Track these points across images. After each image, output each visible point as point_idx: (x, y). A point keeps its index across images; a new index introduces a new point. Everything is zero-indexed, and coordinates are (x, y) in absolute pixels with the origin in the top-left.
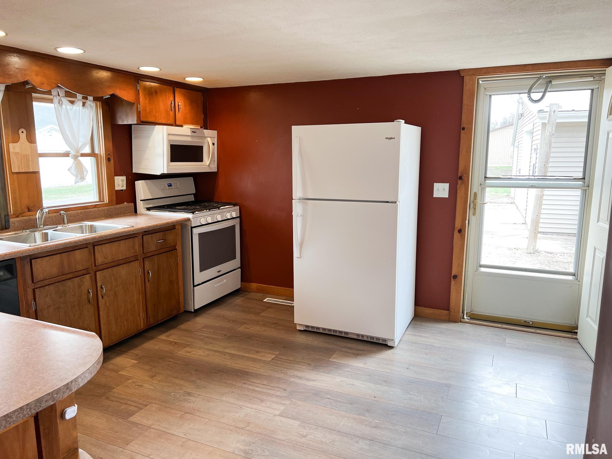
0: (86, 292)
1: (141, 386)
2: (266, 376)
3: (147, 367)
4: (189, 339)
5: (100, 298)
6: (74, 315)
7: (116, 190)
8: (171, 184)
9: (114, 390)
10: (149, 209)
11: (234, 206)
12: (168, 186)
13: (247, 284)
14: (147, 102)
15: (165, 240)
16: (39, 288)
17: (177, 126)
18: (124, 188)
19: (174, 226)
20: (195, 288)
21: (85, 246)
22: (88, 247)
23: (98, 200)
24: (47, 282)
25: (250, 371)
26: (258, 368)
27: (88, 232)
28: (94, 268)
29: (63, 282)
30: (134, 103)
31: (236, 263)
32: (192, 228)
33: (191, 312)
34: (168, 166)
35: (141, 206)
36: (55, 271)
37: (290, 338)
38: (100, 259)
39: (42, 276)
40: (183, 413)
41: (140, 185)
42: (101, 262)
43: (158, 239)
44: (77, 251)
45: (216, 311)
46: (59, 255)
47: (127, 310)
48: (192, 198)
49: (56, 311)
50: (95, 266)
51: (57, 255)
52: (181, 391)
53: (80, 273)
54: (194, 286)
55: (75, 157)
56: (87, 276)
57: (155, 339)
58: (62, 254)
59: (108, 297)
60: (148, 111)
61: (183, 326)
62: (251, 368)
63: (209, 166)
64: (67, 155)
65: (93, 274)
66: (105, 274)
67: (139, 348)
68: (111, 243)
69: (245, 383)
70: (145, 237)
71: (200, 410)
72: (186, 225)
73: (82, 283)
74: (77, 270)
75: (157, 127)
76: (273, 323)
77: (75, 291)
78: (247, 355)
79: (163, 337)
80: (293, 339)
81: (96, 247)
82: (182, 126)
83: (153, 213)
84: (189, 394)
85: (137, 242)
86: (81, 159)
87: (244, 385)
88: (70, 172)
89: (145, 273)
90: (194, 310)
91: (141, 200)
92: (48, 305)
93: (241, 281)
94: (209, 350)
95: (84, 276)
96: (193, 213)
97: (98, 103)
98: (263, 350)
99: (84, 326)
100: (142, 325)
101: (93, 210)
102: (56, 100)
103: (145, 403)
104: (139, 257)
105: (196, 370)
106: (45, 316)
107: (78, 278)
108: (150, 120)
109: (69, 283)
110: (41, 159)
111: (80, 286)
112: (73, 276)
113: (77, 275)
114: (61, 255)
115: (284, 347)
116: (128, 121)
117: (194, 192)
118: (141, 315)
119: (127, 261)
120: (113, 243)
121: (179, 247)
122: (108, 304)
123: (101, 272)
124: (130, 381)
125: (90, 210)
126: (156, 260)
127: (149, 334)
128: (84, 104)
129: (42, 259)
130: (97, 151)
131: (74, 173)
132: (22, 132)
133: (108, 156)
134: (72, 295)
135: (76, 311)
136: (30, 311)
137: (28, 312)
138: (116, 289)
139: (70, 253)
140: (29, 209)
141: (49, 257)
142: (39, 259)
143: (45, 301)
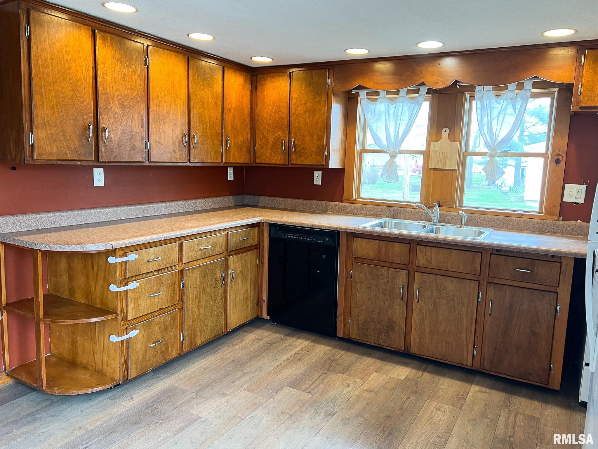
0: (399, 286)
6: (384, 303)
7: (563, 202)
14: (596, 78)
15: (532, 271)
16: (356, 262)
21: (407, 242)
22: (410, 244)
23: (537, 210)
24: (365, 261)
28: (414, 267)
29: (377, 267)
30: (572, 84)
36: (372, 254)
38: (422, 261)
39: (360, 254)
42: (423, 264)
43: (517, 266)
44: (397, 243)
46: (378, 241)
47: (449, 330)
49: (368, 289)
50: (416, 265)
51: (376, 241)
53: (398, 266)
54: (585, 364)
56: (404, 272)
58: (381, 242)
59: (425, 305)
60: (596, 91)
65: (411, 272)
66: (425, 278)
70: (494, 257)
73: (397, 276)
74: (393, 262)
77: (388, 280)
81: (419, 246)
89: (486, 301)
90: (580, 400)
91: (596, 221)
92: (361, 281)
95: (401, 271)
99: (393, 318)
101: (516, 219)
104: (482, 278)
106: (358, 289)
107: (393, 270)
109: (384, 270)
111: (394, 278)
112: (391, 266)
113: (394, 267)
119: (458, 276)
120: (442, 249)
122: (424, 311)
123: (420, 274)
125: (512, 218)
126: (508, 294)
129: (362, 239)
132: (445, 131)
133: (557, 157)
134: (385, 282)
135: (387, 299)
136: (348, 279)
137: (347, 279)
138: (438, 300)
139: (388, 242)
140: (440, 204)
141: (369, 240)
142: (359, 239)
143: (360, 276)
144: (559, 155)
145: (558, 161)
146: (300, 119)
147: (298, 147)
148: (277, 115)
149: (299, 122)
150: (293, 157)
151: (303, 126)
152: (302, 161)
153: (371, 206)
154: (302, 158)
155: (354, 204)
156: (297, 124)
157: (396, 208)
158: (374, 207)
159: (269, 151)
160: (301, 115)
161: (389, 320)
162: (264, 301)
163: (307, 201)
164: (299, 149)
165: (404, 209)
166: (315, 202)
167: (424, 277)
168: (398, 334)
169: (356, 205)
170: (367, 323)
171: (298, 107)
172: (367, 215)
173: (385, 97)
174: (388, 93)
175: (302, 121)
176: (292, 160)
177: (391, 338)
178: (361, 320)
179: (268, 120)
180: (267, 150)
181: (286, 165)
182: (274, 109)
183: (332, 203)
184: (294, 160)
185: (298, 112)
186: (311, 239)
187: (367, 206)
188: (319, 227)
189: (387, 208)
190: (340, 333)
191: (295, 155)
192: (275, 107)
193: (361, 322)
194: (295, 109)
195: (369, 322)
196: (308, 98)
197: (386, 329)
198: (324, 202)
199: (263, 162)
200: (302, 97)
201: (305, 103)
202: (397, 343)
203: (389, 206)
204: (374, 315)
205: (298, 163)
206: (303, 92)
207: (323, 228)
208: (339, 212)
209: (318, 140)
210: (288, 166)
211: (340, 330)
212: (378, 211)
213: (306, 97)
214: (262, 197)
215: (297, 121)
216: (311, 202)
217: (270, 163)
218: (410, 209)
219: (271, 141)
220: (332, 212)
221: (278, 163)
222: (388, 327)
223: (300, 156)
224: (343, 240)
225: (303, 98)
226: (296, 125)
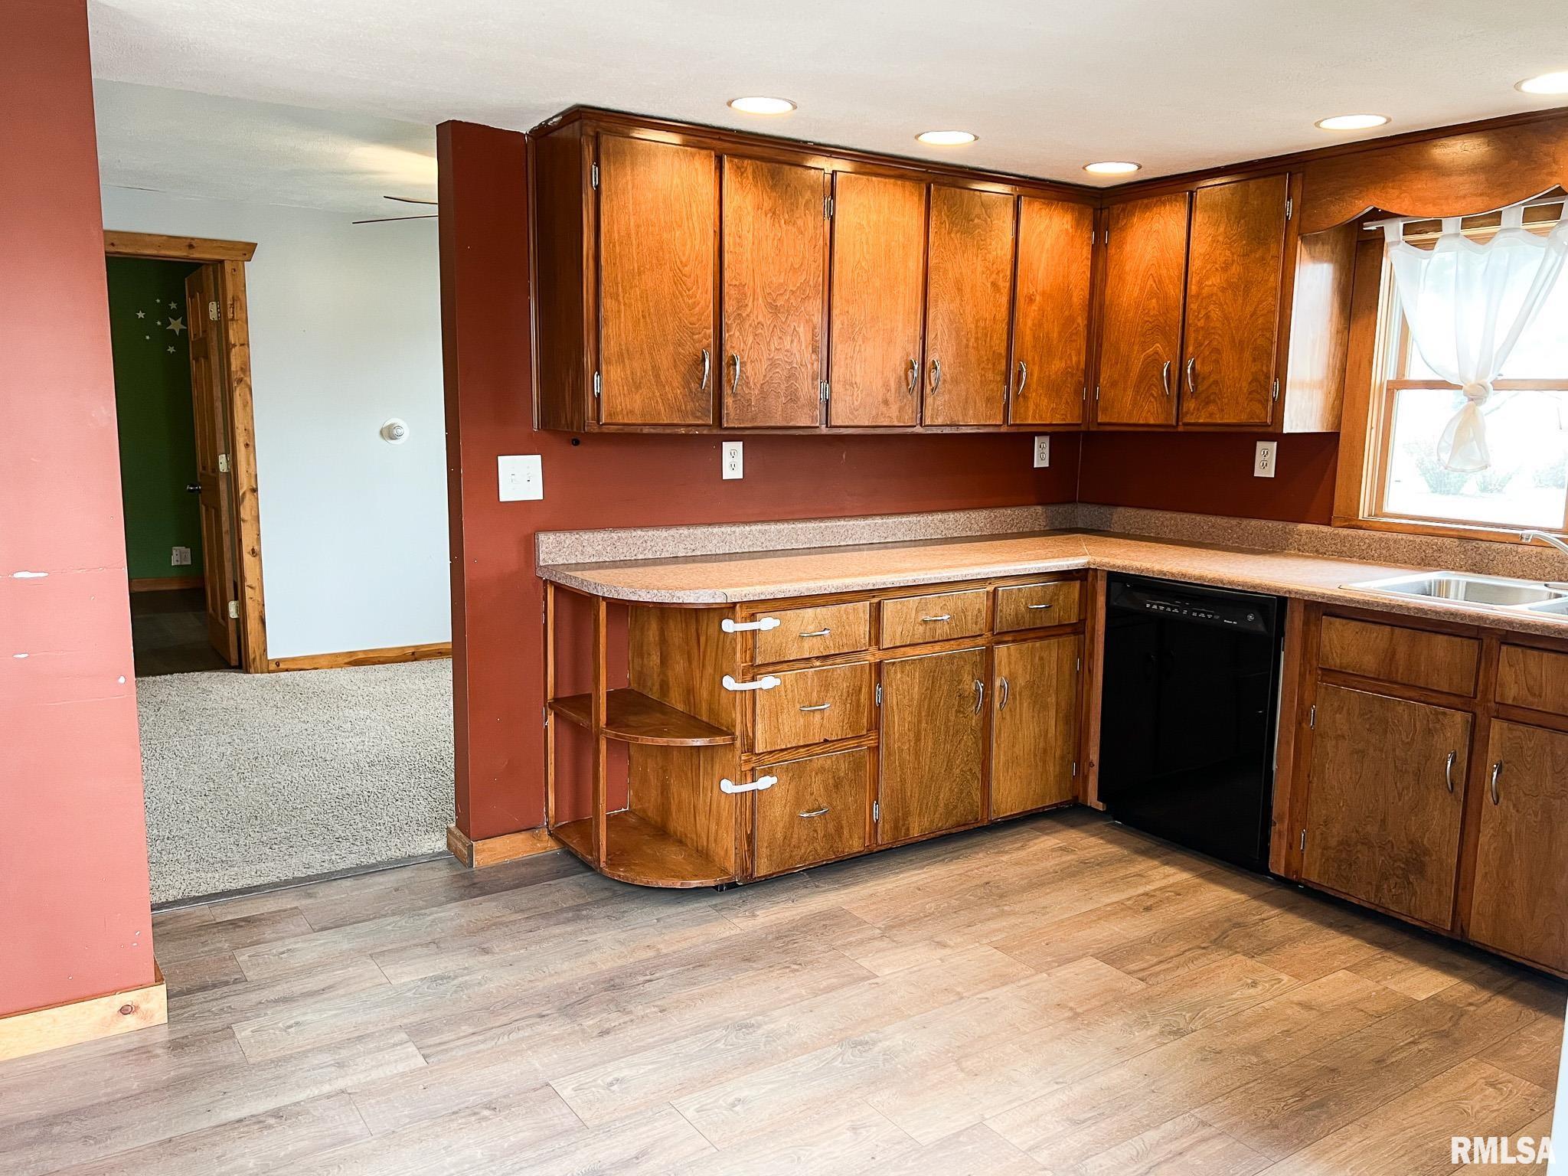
0: (1444, 756)
5: (1487, 795)
6: (1400, 795)
21: (1474, 634)
22: (1482, 640)
36: (1369, 663)
38: (1512, 688)
39: (1338, 661)
42: (1515, 698)
44: (1441, 637)
46: (1388, 628)
49: (1355, 756)
50: (1496, 701)
51: (1383, 627)
53: (1443, 699)
56: (1461, 717)
58: (1397, 630)
59: (1518, 811)
65: (1481, 719)
66: (1519, 737)
73: (1438, 726)
74: (1430, 687)
77: (1414, 734)
92: (1339, 732)
99: (1422, 842)
106: (1328, 753)
107: (1429, 708)
111: (1430, 732)
112: (1422, 699)
113: (1432, 701)
114: (1392, 631)
122: (1511, 828)
123: (1506, 724)
129: (1345, 621)
134: (1403, 741)
135: (1408, 788)
136: (1304, 725)
137: (1300, 724)
139: (1418, 633)
141: (1363, 624)
142: (1338, 620)
143: (1334, 722)
146: (1212, 307)
147: (1204, 378)
148: (1154, 301)
149: (1207, 317)
150: (1190, 405)
151: (1218, 325)
152: (1211, 415)
153: (1411, 537)
154: (1212, 408)
155: (1361, 532)
156: (1202, 321)
158: (1420, 539)
159: (1130, 393)
160: (1214, 298)
161: (1411, 842)
162: (1091, 764)
163: (1234, 522)
164: (1206, 384)
166: (1254, 522)
167: (1517, 734)
168: (1435, 886)
169: (1367, 533)
170: (1349, 846)
171: (1208, 279)
172: (1396, 561)
173: (1457, 235)
174: (1466, 223)
175: (1215, 313)
176: (1187, 413)
177: (1414, 894)
178: (1333, 837)
179: (1131, 315)
180: (1125, 390)
181: (1171, 426)
182: (1148, 286)
183: (1301, 526)
184: (1192, 414)
185: (1205, 291)
186: (1209, 616)
187: (1400, 536)
188: (1231, 584)
189: (1457, 542)
190: (1278, 865)
191: (1193, 400)
192: (1151, 282)
193: (1333, 842)
194: (1200, 283)
195: (1356, 844)
196: (1233, 254)
197: (1403, 869)
198: (1280, 525)
199: (1114, 421)
200: (1218, 252)
201: (1226, 268)
202: (1434, 910)
203: (1464, 537)
204: (1369, 828)
205: (1201, 421)
206: (1221, 239)
207: (1240, 588)
208: (1319, 552)
209: (1254, 360)
210: (1175, 430)
211: (1279, 855)
212: (1431, 551)
213: (1228, 253)
214: (1121, 509)
215: (1203, 312)
216: (1245, 522)
217: (1132, 422)
219: (1137, 367)
220: (1299, 550)
221: (1152, 422)
222: (1407, 862)
223: (1208, 403)
224: (1295, 621)
225: (1220, 254)
226: (1201, 323)
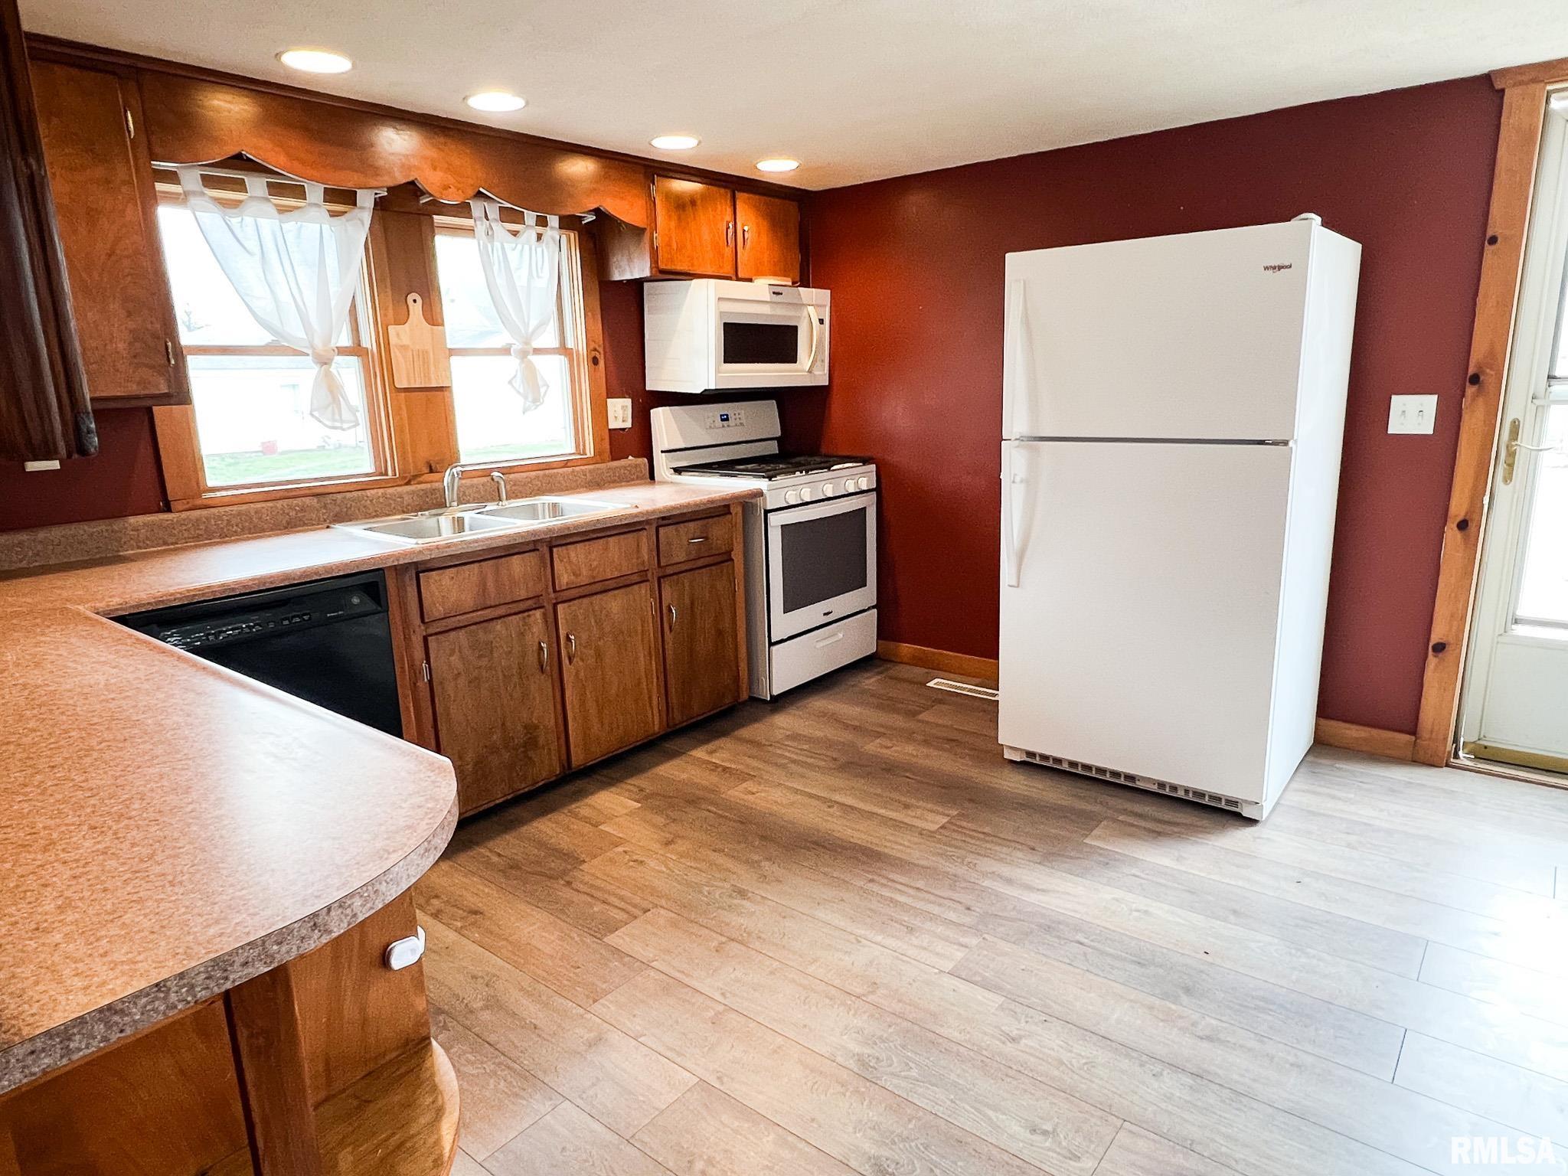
0: (535, 648)
1: (642, 862)
2: (923, 867)
3: (660, 820)
4: (755, 763)
5: (565, 661)
6: (511, 696)
7: (610, 430)
8: (727, 415)
9: (584, 867)
10: (678, 471)
11: (864, 465)
12: (722, 420)
13: (892, 645)
14: (673, 224)
15: (706, 538)
16: (436, 634)
17: (738, 279)
18: (628, 424)
19: (727, 506)
20: (774, 648)
21: (531, 547)
22: (538, 550)
23: (573, 451)
24: (452, 622)
25: (886, 851)
26: (908, 847)
27: (547, 516)
28: (552, 595)
29: (485, 624)
30: (643, 230)
31: (866, 595)
32: (767, 512)
33: (764, 701)
34: (717, 371)
35: (663, 464)
37: (988, 779)
38: (564, 578)
39: (442, 609)
40: (724, 939)
41: (660, 416)
42: (567, 584)
43: (691, 536)
45: (818, 703)
46: (477, 565)
47: (623, 689)
48: (773, 448)
49: (473, 684)
50: (555, 591)
51: (473, 565)
52: (727, 885)
53: (522, 606)
54: (771, 644)
55: (523, 355)
56: (538, 614)
57: (683, 757)
58: (484, 564)
59: (582, 661)
60: (675, 247)
61: (745, 732)
62: (888, 844)
63: (810, 371)
64: (506, 351)
65: (550, 608)
66: (575, 610)
67: (649, 774)
68: (587, 543)
69: (872, 881)
70: (662, 531)
71: (763, 936)
72: (754, 506)
73: (526, 627)
74: (515, 599)
75: (695, 282)
76: (948, 740)
77: (512, 644)
78: (882, 811)
79: (699, 753)
80: (996, 780)
81: (555, 550)
82: (750, 280)
83: (686, 478)
84: (742, 893)
85: (645, 540)
86: (535, 359)
87: (870, 885)
88: (513, 386)
89: (661, 611)
90: (771, 696)
91: (662, 452)
92: (456, 672)
93: (880, 636)
94: (796, 791)
95: (531, 613)
96: (770, 478)
97: (572, 235)
98: (921, 803)
99: (532, 722)
100: (656, 726)
101: (559, 470)
102: (481, 227)
103: (645, 905)
104: (649, 574)
105: (763, 838)
106: (450, 695)
107: (518, 617)
108: (679, 267)
109: (498, 626)
110: (455, 361)
111: (522, 634)
112: (512, 612)
113: (517, 610)
114: (481, 565)
115: (971, 800)
116: (631, 272)
117: (779, 434)
118: (655, 702)
119: (622, 584)
120: (591, 543)
121: (737, 556)
122: (582, 675)
123: (566, 605)
124: (620, 849)
125: (555, 471)
126: (687, 585)
127: (669, 745)
128: (539, 237)
129: (441, 571)
130: (570, 344)
131: (521, 390)
132: (415, 301)
133: (594, 353)
134: (505, 652)
135: (514, 687)
136: (420, 683)
137: (415, 684)
138: (601, 643)
139: (500, 560)
140: (430, 467)
141: (457, 568)
142: (436, 572)
143: (450, 664)
144: (595, 350)
145: (595, 361)
153: (270, 504)
155: (212, 510)
157: (339, 496)
158: (279, 504)
161: (525, 727)
165: (360, 493)
167: (573, 608)
168: (545, 748)
169: (221, 510)
173: (268, 202)
177: (534, 764)
183: (132, 520)
186: (306, 617)
187: (259, 505)
195: (487, 757)
197: (523, 752)
204: (495, 737)
212: (294, 513)
218: (372, 491)
222: (525, 745)
